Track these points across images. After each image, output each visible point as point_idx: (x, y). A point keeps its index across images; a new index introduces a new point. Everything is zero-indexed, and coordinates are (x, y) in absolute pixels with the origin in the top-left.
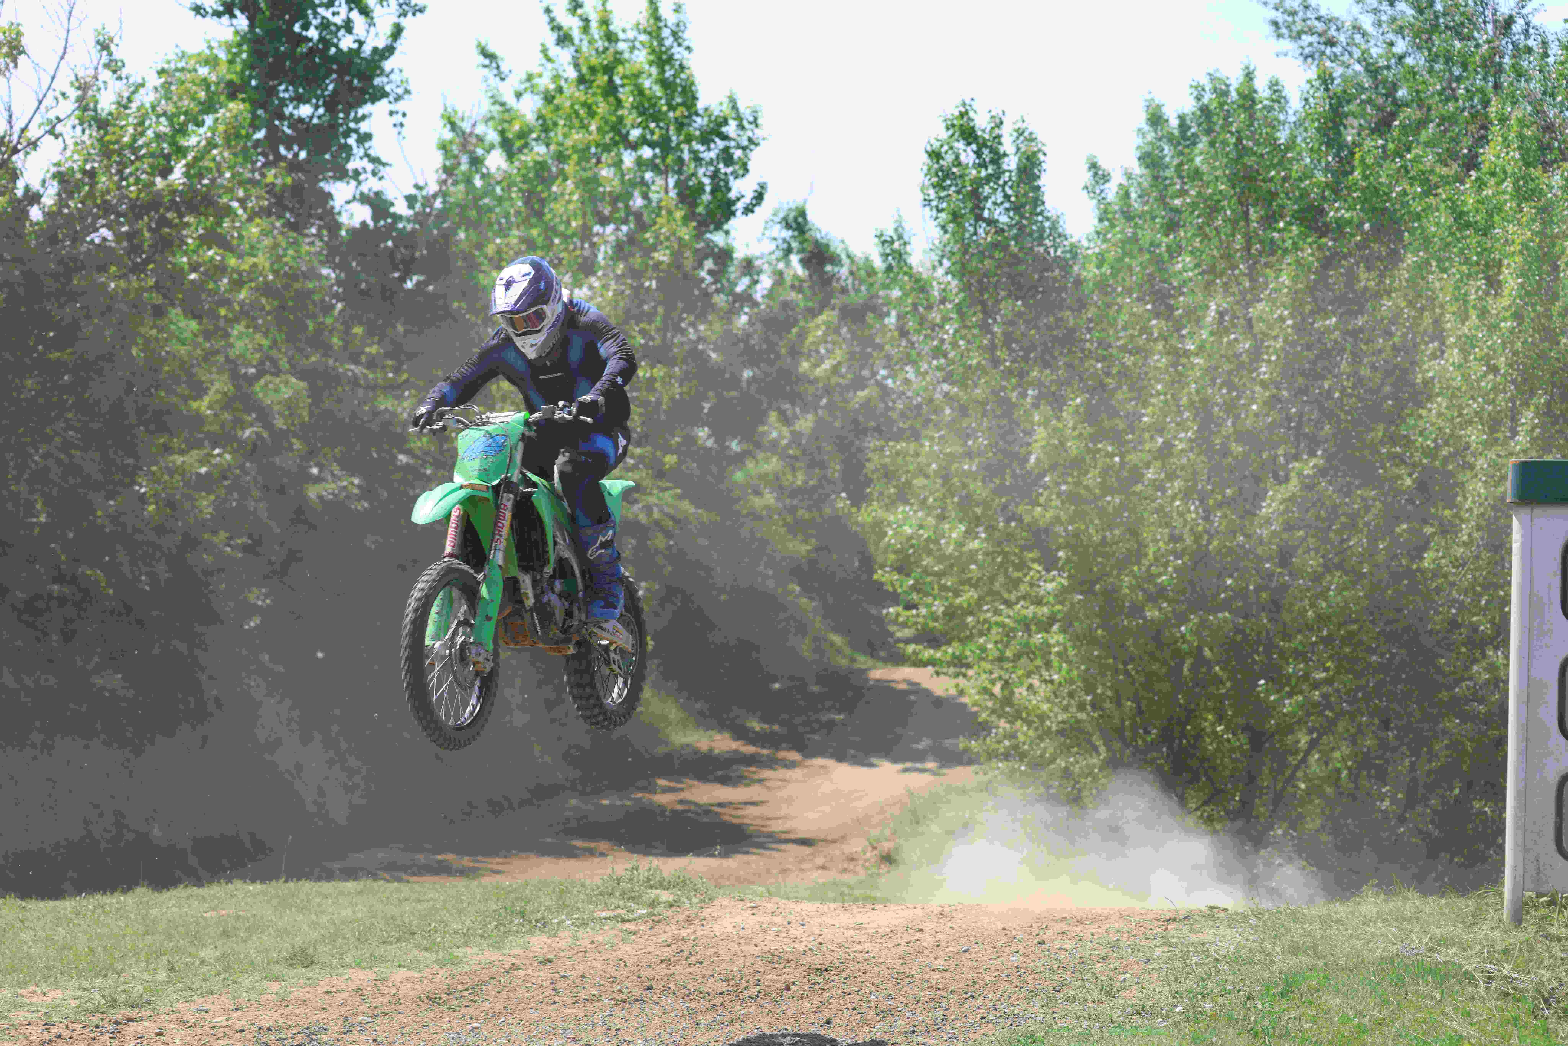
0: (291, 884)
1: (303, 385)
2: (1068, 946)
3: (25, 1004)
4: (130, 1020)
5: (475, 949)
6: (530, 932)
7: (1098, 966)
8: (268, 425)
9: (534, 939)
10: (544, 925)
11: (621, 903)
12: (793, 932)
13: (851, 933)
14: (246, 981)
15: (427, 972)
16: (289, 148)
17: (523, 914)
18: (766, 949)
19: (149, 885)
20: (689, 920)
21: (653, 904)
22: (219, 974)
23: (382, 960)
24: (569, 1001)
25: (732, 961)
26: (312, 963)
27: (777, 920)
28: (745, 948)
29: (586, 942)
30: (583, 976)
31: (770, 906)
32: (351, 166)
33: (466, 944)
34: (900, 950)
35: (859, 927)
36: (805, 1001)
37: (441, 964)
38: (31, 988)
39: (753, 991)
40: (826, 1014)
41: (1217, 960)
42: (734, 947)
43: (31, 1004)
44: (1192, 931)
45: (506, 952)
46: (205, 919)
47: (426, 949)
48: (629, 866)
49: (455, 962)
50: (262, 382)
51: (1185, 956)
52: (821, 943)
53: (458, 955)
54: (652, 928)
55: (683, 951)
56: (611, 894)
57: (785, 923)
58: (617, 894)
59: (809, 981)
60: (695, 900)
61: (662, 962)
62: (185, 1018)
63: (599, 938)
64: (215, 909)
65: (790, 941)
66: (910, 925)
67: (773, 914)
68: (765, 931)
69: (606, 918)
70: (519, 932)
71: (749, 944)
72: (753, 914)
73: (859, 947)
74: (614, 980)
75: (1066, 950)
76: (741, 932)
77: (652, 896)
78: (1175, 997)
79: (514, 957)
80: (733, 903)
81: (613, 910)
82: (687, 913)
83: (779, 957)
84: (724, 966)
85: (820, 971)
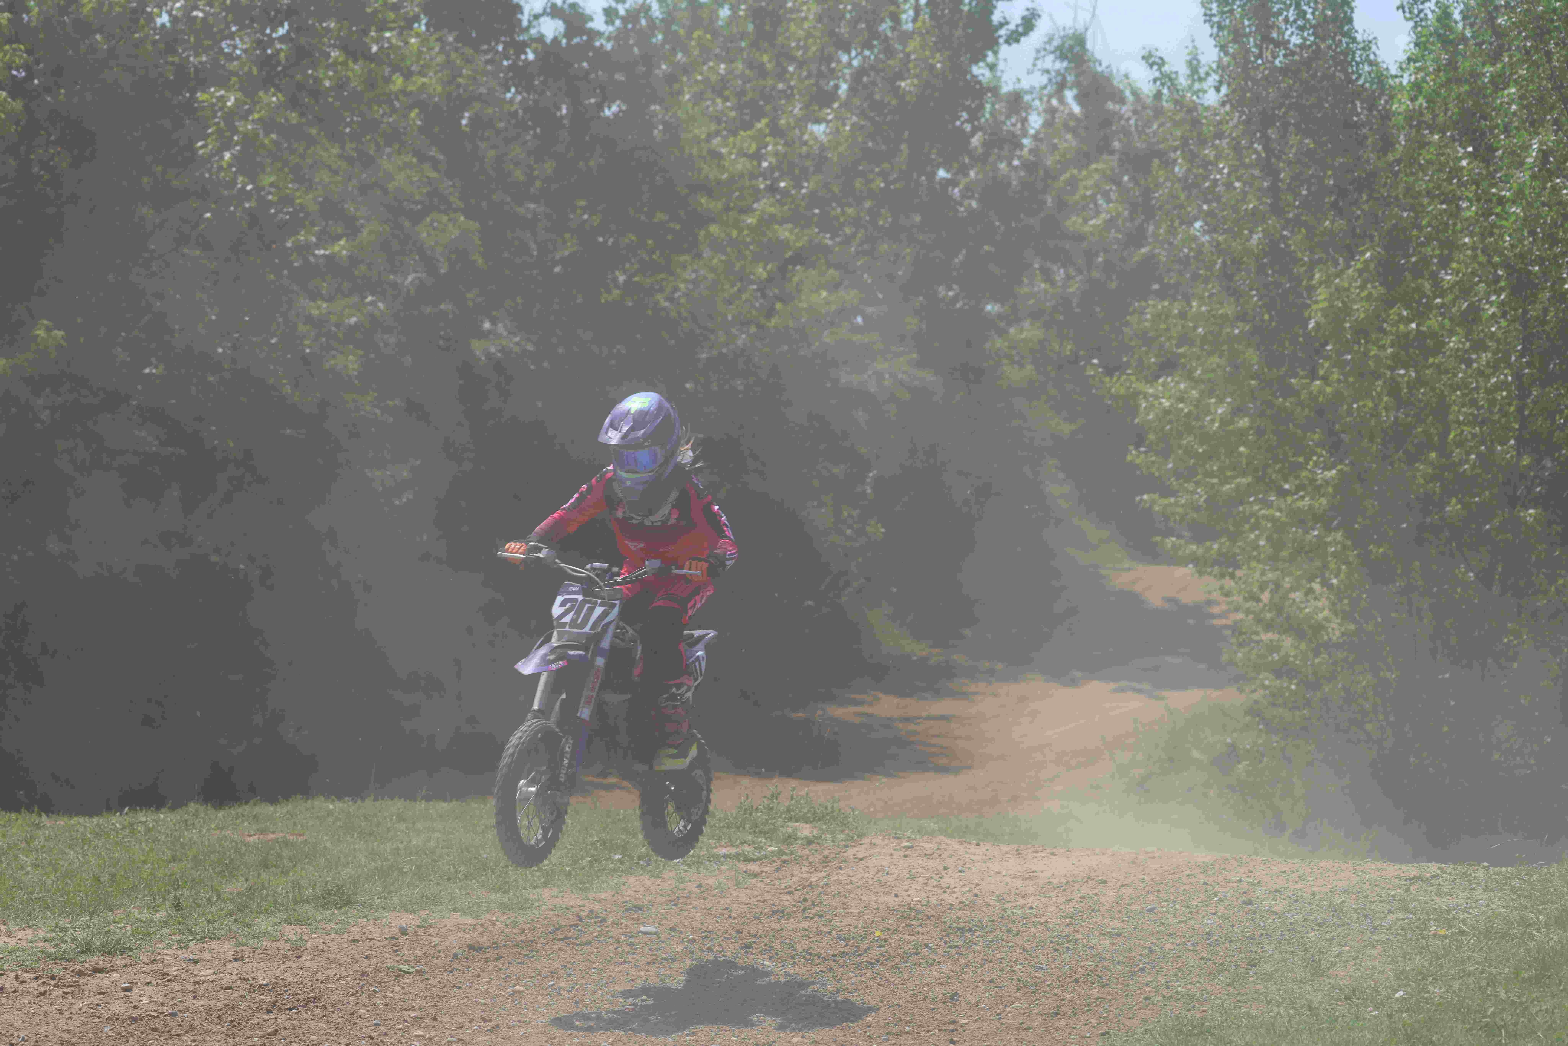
0: (377, 804)
1: (473, 224)
2: (1278, 908)
4: (97, 970)
5: (555, 891)
6: (629, 871)
7: (1312, 934)
8: (431, 269)
9: (632, 879)
10: (648, 863)
11: (749, 838)
12: (947, 881)
13: (1018, 883)
14: (263, 923)
15: (485, 919)
17: (624, 849)
18: (908, 899)
19: (206, 800)
20: (826, 861)
21: (790, 839)
23: (436, 900)
24: (644, 960)
25: (859, 915)
26: (349, 903)
27: (934, 864)
28: (883, 898)
29: (693, 887)
30: (672, 929)
31: (929, 847)
33: (545, 884)
34: (1070, 908)
35: (1029, 876)
36: (934, 967)
37: (504, 907)
40: (956, 986)
41: (1462, 932)
44: (1439, 893)
45: (591, 895)
46: (246, 845)
48: (769, 794)
51: (1424, 925)
52: (976, 895)
53: (531, 897)
54: (778, 870)
55: (805, 900)
56: (740, 827)
57: (941, 868)
58: (747, 826)
59: (946, 943)
60: (841, 836)
61: (774, 912)
62: (166, 970)
63: (711, 881)
64: (263, 831)
65: (940, 891)
66: (1092, 875)
67: (929, 856)
68: (913, 878)
69: (725, 856)
70: (614, 870)
71: (887, 893)
72: (906, 856)
73: (1021, 902)
74: (708, 934)
75: (1275, 913)
76: (884, 879)
77: (790, 830)
78: (1398, 979)
79: (599, 901)
80: (886, 842)
81: (737, 846)
82: (826, 852)
83: (918, 912)
84: (847, 921)
85: (961, 931)
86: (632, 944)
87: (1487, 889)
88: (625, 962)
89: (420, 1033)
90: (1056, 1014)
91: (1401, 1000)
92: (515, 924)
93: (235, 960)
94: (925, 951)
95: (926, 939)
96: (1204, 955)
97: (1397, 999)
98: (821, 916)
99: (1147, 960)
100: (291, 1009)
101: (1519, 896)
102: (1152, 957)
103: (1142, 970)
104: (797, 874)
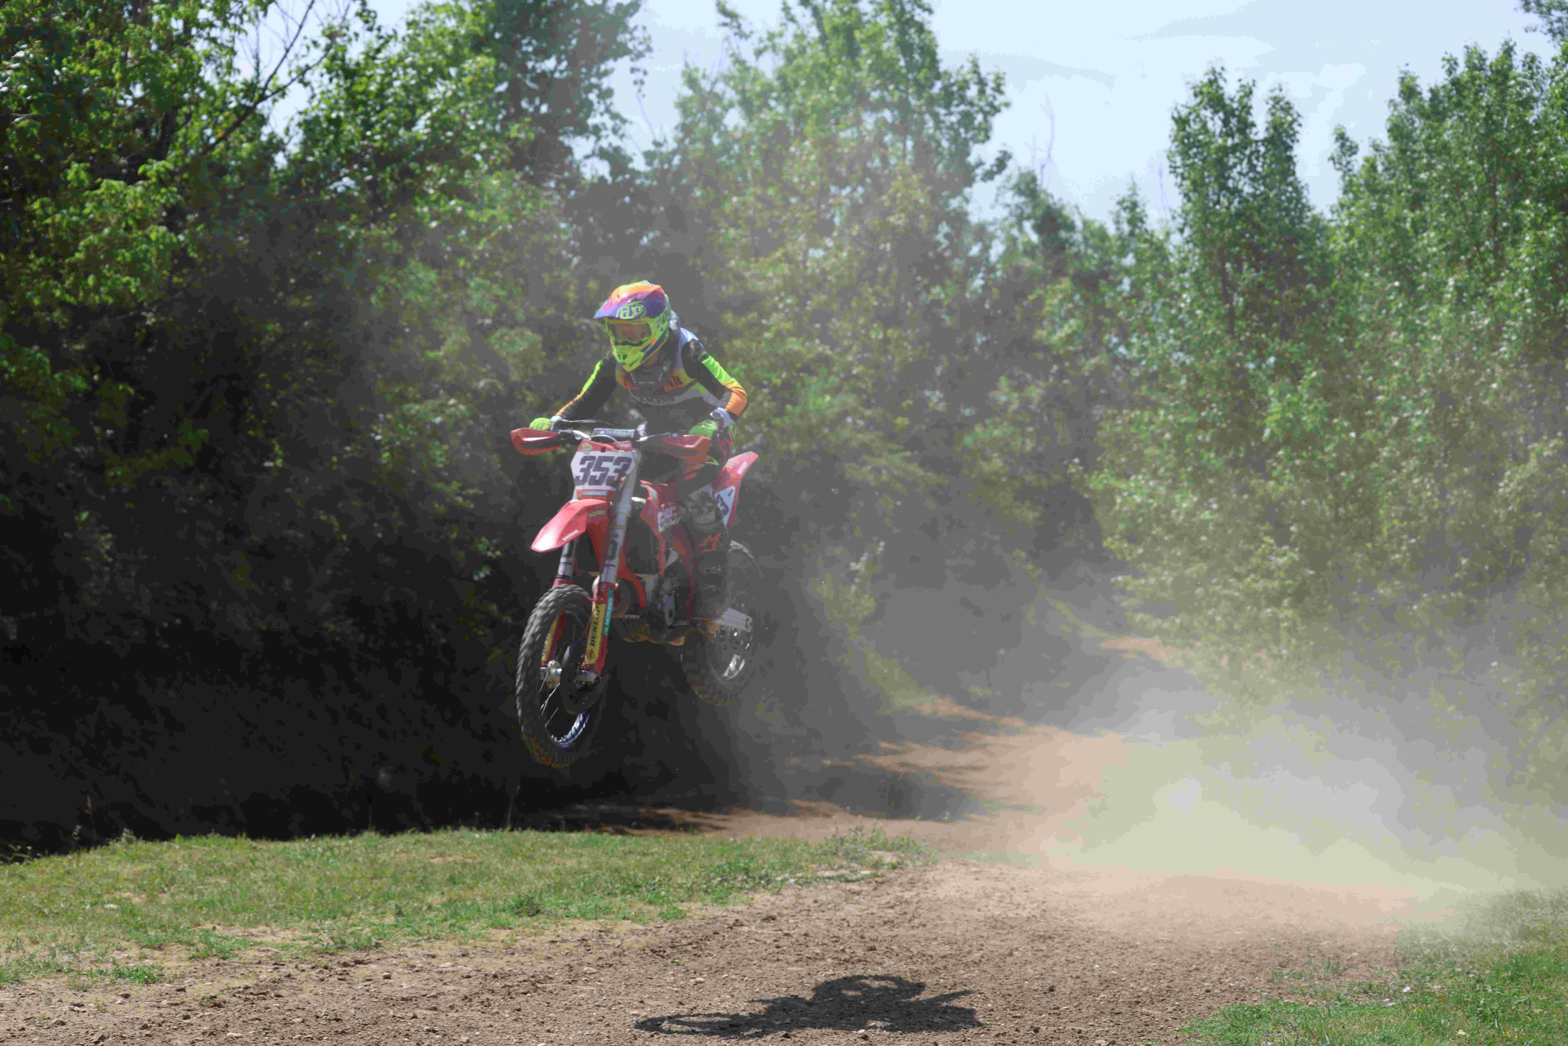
0: (516, 833)
1: (538, 338)
3: (256, 944)
4: (358, 962)
5: (699, 904)
6: (754, 889)
8: (503, 377)
9: (757, 896)
10: (768, 882)
11: (845, 863)
12: (1017, 898)
13: (1075, 901)
14: (473, 927)
15: (651, 926)
16: (531, 102)
17: (747, 871)
18: (989, 914)
19: (377, 829)
20: (912, 883)
21: (876, 865)
22: (445, 920)
23: (607, 911)
24: (792, 959)
25: (955, 925)
26: (538, 912)
27: (1001, 885)
28: (968, 913)
29: (809, 901)
30: (806, 935)
31: (994, 871)
32: (591, 121)
33: (690, 899)
36: (1028, 967)
37: (665, 917)
38: (262, 928)
39: (976, 955)
40: (1050, 981)
42: (957, 911)
43: (261, 943)
45: (730, 907)
46: (432, 865)
47: (650, 903)
48: (853, 827)
49: (680, 915)
50: (498, 334)
52: (1044, 911)
54: (875, 889)
55: (906, 913)
56: (835, 854)
57: (1009, 889)
58: (841, 854)
59: (1032, 947)
60: (919, 863)
61: (885, 923)
62: (412, 962)
63: (823, 898)
64: (442, 855)
65: (1013, 907)
66: (1134, 895)
67: (996, 879)
68: (988, 896)
69: (830, 878)
70: (742, 889)
71: (973, 908)
72: (977, 879)
73: (1083, 916)
74: (837, 940)
77: (876, 857)
80: (957, 867)
81: (836, 870)
82: (910, 876)
83: (1002, 923)
84: (947, 929)
85: (1044, 938)
91: (1409, 993)
93: (463, 955)
94: (1017, 954)
95: (1015, 944)
97: (1406, 993)
98: (924, 926)
104: (894, 892)
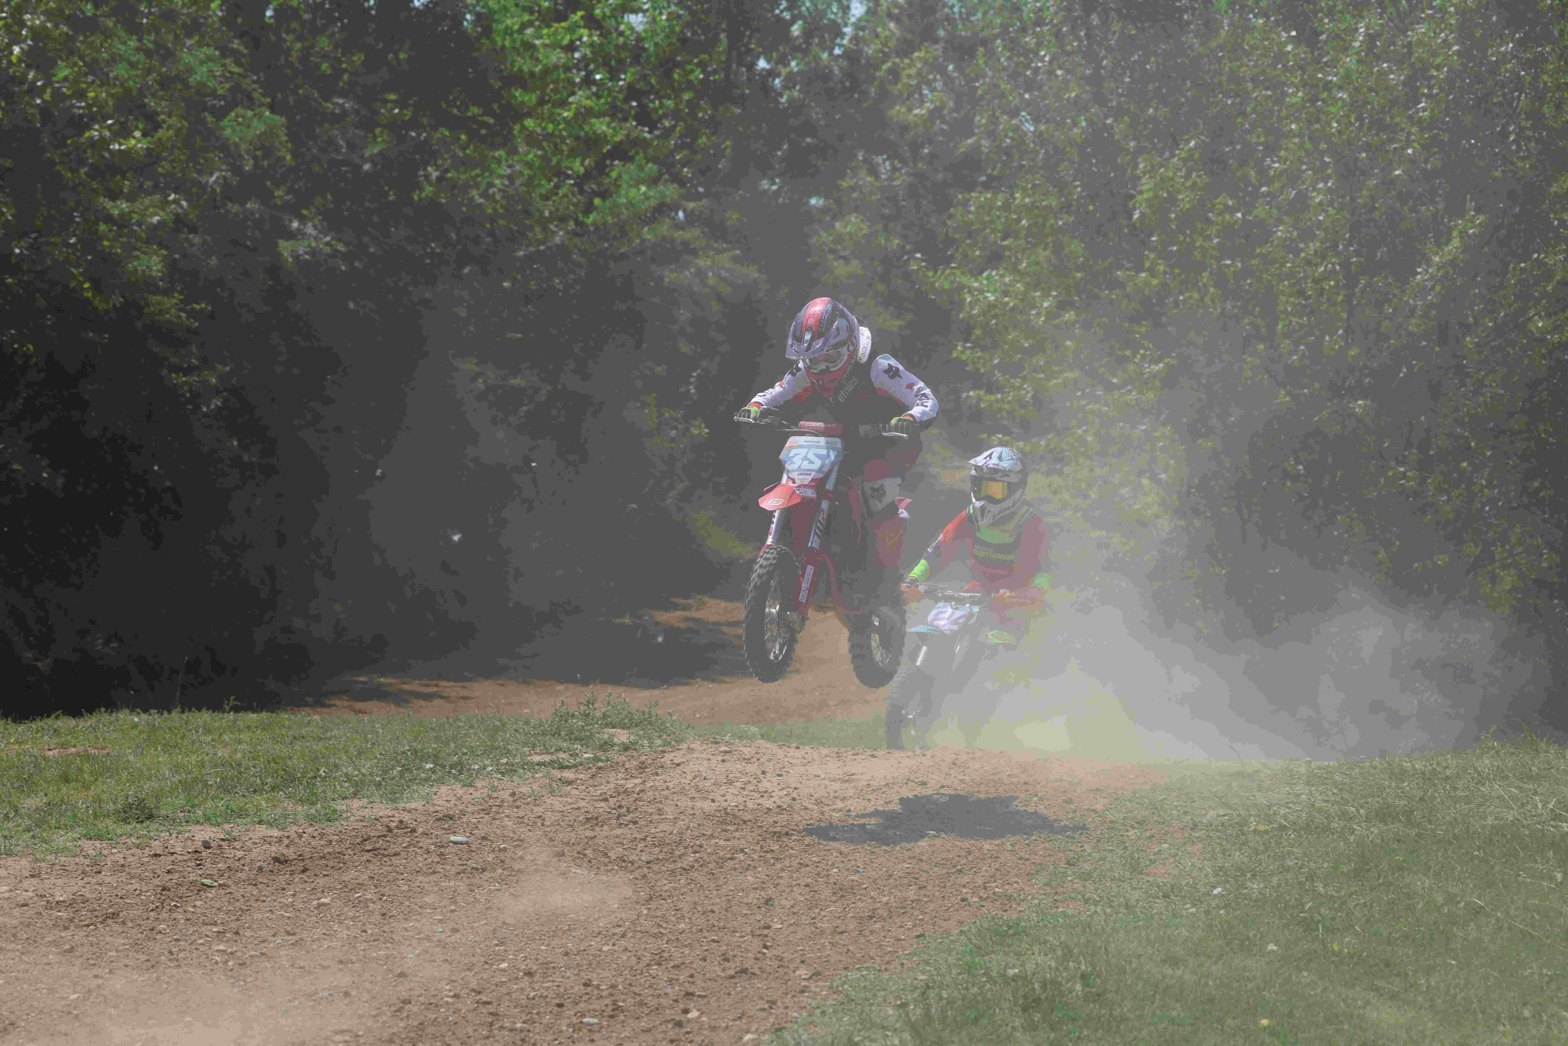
0: (184, 716)
1: (279, 119)
2: (1099, 807)
5: (364, 802)
6: (441, 781)
7: (1131, 832)
8: (235, 167)
9: (444, 789)
10: (460, 771)
11: (565, 745)
12: (765, 785)
13: (837, 786)
14: (62, 839)
17: (435, 758)
18: (725, 804)
20: (642, 767)
21: (606, 745)
23: (241, 813)
24: (454, 870)
25: (675, 821)
26: (150, 817)
27: (752, 768)
28: (699, 804)
29: (505, 795)
30: (484, 838)
31: (747, 751)
33: (355, 795)
35: (848, 779)
36: (750, 873)
37: (312, 820)
40: (771, 892)
41: (1282, 828)
42: (684, 803)
44: (1261, 789)
45: (401, 805)
46: (47, 759)
47: (301, 801)
48: (585, 700)
49: (334, 817)
50: (232, 115)
51: (1244, 821)
52: (794, 799)
53: (339, 808)
54: (593, 776)
55: (620, 807)
56: (555, 734)
57: (759, 772)
58: (563, 733)
59: (762, 847)
60: (659, 742)
61: (588, 820)
63: (525, 789)
64: (63, 746)
65: (757, 795)
66: (912, 777)
67: (748, 760)
68: (730, 783)
69: (539, 764)
70: (426, 780)
71: (704, 799)
72: (723, 761)
73: (840, 805)
74: (520, 843)
75: (1095, 811)
76: (701, 785)
77: (606, 736)
78: (1217, 875)
79: (409, 811)
80: (705, 746)
81: (552, 754)
82: (643, 758)
83: (735, 816)
84: (663, 827)
85: (778, 835)
86: (442, 854)
87: (1308, 783)
88: (434, 873)
89: (221, 947)
90: (871, 917)
91: (1220, 896)
92: (322, 835)
93: (32, 876)
94: (741, 856)
95: (742, 844)
96: (1022, 855)
97: (1216, 895)
98: (635, 823)
99: (964, 861)
100: (88, 926)
101: (1341, 790)
102: (970, 858)
103: (960, 871)
104: (613, 780)
